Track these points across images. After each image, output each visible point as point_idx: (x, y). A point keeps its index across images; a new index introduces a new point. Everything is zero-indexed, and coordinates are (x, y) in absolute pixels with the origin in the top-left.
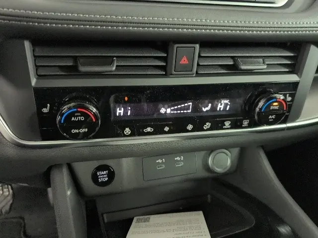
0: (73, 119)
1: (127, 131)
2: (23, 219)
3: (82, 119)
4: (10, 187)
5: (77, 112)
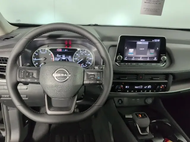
3: (120, 88)
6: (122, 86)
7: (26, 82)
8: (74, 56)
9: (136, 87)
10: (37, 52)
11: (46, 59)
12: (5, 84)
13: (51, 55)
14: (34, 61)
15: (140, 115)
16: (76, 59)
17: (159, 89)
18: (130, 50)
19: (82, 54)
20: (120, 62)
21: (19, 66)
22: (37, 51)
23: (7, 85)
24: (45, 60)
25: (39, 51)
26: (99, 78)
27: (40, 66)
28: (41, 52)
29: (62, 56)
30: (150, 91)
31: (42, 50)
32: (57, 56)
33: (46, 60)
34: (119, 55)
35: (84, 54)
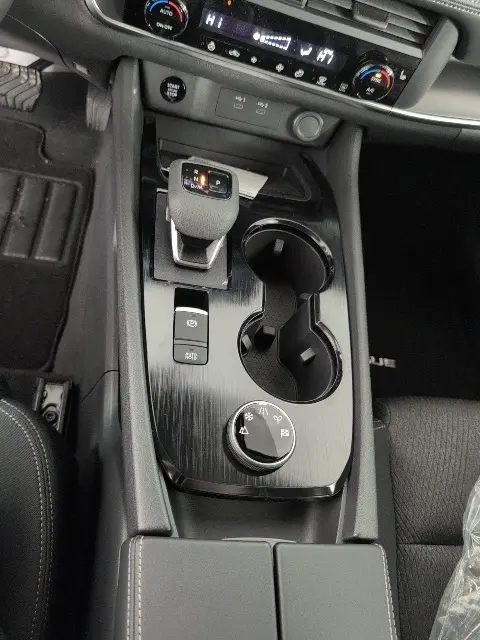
0: (162, 11)
1: (212, 46)
2: (44, 132)
3: (170, 14)
4: (38, 74)
5: (168, 4)
6: (185, 8)
9: (257, 36)
15: (203, 179)
17: (367, 81)
30: (322, 80)
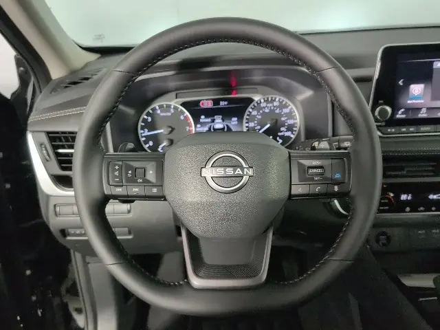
1: (407, 209)
7: (128, 196)
8: (246, 117)
9: (431, 197)
10: (148, 114)
11: (173, 129)
12: (73, 201)
13: (186, 118)
14: (142, 137)
16: (252, 125)
18: (412, 86)
19: (267, 110)
20: (384, 124)
21: (108, 151)
22: (149, 110)
23: (77, 204)
24: (171, 132)
25: (154, 110)
26: (338, 176)
27: (159, 149)
28: (159, 112)
29: (213, 121)
31: (161, 107)
32: (201, 120)
33: (174, 132)
34: (381, 104)
35: (272, 111)
